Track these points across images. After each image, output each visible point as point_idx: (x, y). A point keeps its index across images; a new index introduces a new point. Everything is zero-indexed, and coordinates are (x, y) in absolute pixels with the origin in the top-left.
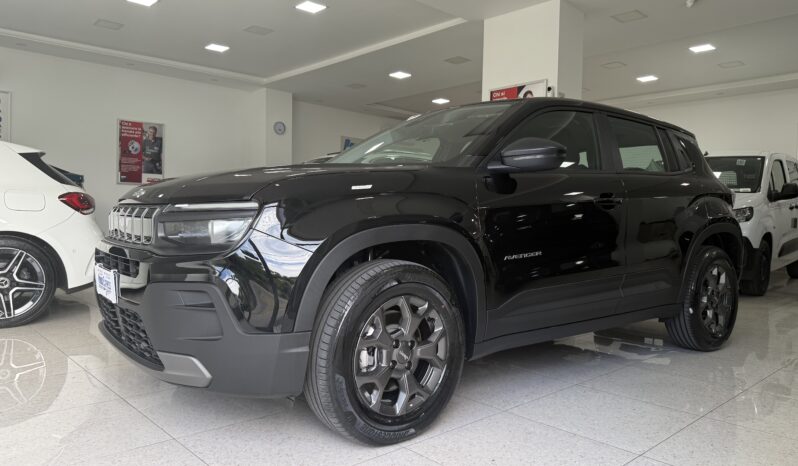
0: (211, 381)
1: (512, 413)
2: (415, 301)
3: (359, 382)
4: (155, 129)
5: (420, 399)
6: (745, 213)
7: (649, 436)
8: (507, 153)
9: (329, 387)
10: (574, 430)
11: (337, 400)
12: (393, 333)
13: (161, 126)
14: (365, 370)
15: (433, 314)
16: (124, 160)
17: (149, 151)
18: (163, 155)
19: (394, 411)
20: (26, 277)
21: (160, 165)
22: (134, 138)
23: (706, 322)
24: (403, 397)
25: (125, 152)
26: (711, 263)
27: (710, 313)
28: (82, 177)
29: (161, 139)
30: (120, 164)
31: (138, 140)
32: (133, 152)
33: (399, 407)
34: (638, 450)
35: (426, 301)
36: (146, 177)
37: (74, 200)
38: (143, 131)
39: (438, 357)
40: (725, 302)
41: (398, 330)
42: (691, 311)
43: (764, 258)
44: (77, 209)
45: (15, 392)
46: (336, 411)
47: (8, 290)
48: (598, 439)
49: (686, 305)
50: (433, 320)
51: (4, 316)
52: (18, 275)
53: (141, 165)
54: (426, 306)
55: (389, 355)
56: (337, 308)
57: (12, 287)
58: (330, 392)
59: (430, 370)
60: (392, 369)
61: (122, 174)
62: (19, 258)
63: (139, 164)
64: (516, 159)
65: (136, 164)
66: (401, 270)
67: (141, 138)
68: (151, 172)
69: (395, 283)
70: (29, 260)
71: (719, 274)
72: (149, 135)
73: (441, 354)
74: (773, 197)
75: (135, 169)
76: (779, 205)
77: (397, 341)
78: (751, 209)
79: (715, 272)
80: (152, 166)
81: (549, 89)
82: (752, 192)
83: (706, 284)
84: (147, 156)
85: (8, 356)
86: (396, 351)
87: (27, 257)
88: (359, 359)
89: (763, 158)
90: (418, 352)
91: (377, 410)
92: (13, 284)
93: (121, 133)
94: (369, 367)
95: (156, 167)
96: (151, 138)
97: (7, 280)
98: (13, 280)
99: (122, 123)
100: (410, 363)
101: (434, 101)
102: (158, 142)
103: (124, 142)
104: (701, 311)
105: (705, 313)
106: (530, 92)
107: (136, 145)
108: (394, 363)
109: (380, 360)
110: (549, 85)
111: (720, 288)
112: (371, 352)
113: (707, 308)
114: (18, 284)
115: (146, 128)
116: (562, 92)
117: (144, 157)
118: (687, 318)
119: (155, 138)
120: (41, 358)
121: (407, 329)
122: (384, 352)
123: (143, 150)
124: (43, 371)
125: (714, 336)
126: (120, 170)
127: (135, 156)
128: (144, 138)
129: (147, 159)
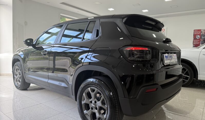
16: (195, 41)
22: (198, 34)
25: (195, 38)
30: (193, 42)
32: (197, 38)
53: (200, 42)
65: (198, 42)
67: (200, 34)
72: (203, 33)
75: (198, 43)
80: (204, 42)
93: (194, 33)
99: (195, 30)
103: (195, 36)
107: (199, 36)
115: (202, 31)
117: (201, 40)
123: (201, 37)
126: (193, 44)
127: (198, 40)
128: (201, 34)
129: (202, 40)
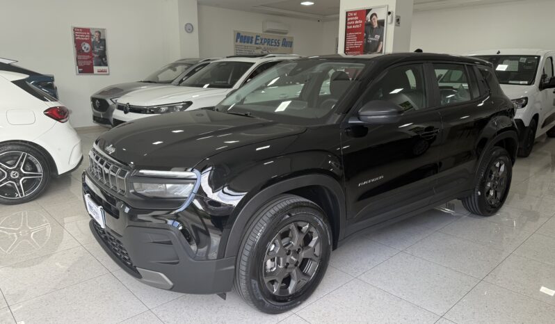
0: (173, 287)
1: (360, 280)
2: (300, 224)
3: (266, 280)
4: (100, 33)
5: (303, 283)
6: (522, 101)
7: (448, 299)
8: (362, 112)
9: (248, 287)
10: (400, 294)
11: (253, 294)
12: (286, 246)
13: (104, 30)
14: (269, 271)
15: (313, 230)
16: (80, 57)
17: (97, 50)
18: (107, 52)
19: (288, 292)
20: (29, 170)
21: (106, 59)
22: (85, 41)
23: (488, 198)
24: (293, 283)
25: (79, 51)
26: (496, 159)
27: (492, 193)
28: (53, 77)
29: (104, 40)
30: (77, 60)
31: (88, 42)
32: (85, 51)
33: (291, 289)
34: (440, 312)
35: (307, 222)
36: (96, 69)
37: (55, 113)
38: (91, 35)
39: (315, 255)
40: (503, 183)
41: (290, 243)
42: (479, 193)
43: (532, 131)
44: (58, 120)
45: (32, 242)
46: (252, 300)
47: (19, 179)
48: (415, 303)
49: (476, 190)
50: (312, 233)
51: (18, 196)
52: (24, 169)
53: (92, 61)
54: (307, 226)
55: (284, 260)
56: (251, 237)
57: (21, 177)
58: (248, 290)
59: (309, 263)
60: (286, 267)
61: (79, 68)
62: (23, 157)
63: (91, 59)
64: (369, 117)
65: (88, 60)
66: (291, 207)
67: (90, 40)
68: (100, 65)
69: (288, 216)
70: (29, 158)
71: (500, 165)
72: (95, 38)
73: (317, 252)
74: (542, 87)
75: (88, 63)
76: (546, 91)
77: (290, 251)
78: (526, 98)
79: (498, 165)
80: (100, 60)
81: (389, 13)
82: (528, 84)
83: (491, 173)
84: (95, 53)
85: (24, 221)
86: (288, 257)
87: (28, 156)
88: (266, 265)
89: (539, 57)
90: (303, 255)
91: (277, 294)
92: (22, 175)
93: (75, 37)
94: (272, 269)
95: (102, 61)
96: (97, 40)
97: (17, 172)
98: (21, 173)
99: (75, 30)
100: (297, 262)
101: (302, 4)
102: (103, 42)
103: (78, 44)
104: (486, 191)
105: (488, 193)
106: (375, 14)
107: (87, 45)
108: (288, 264)
109: (278, 263)
110: (390, 10)
111: (500, 174)
112: (273, 260)
113: (490, 189)
114: (25, 175)
115: (93, 33)
116: (398, 15)
117: (93, 54)
118: (476, 198)
119: (100, 40)
120: (46, 221)
121: (296, 242)
122: (281, 259)
123: (92, 49)
124: (49, 230)
125: (492, 207)
126: (78, 65)
127: (87, 54)
128: (92, 40)
129: (96, 56)
